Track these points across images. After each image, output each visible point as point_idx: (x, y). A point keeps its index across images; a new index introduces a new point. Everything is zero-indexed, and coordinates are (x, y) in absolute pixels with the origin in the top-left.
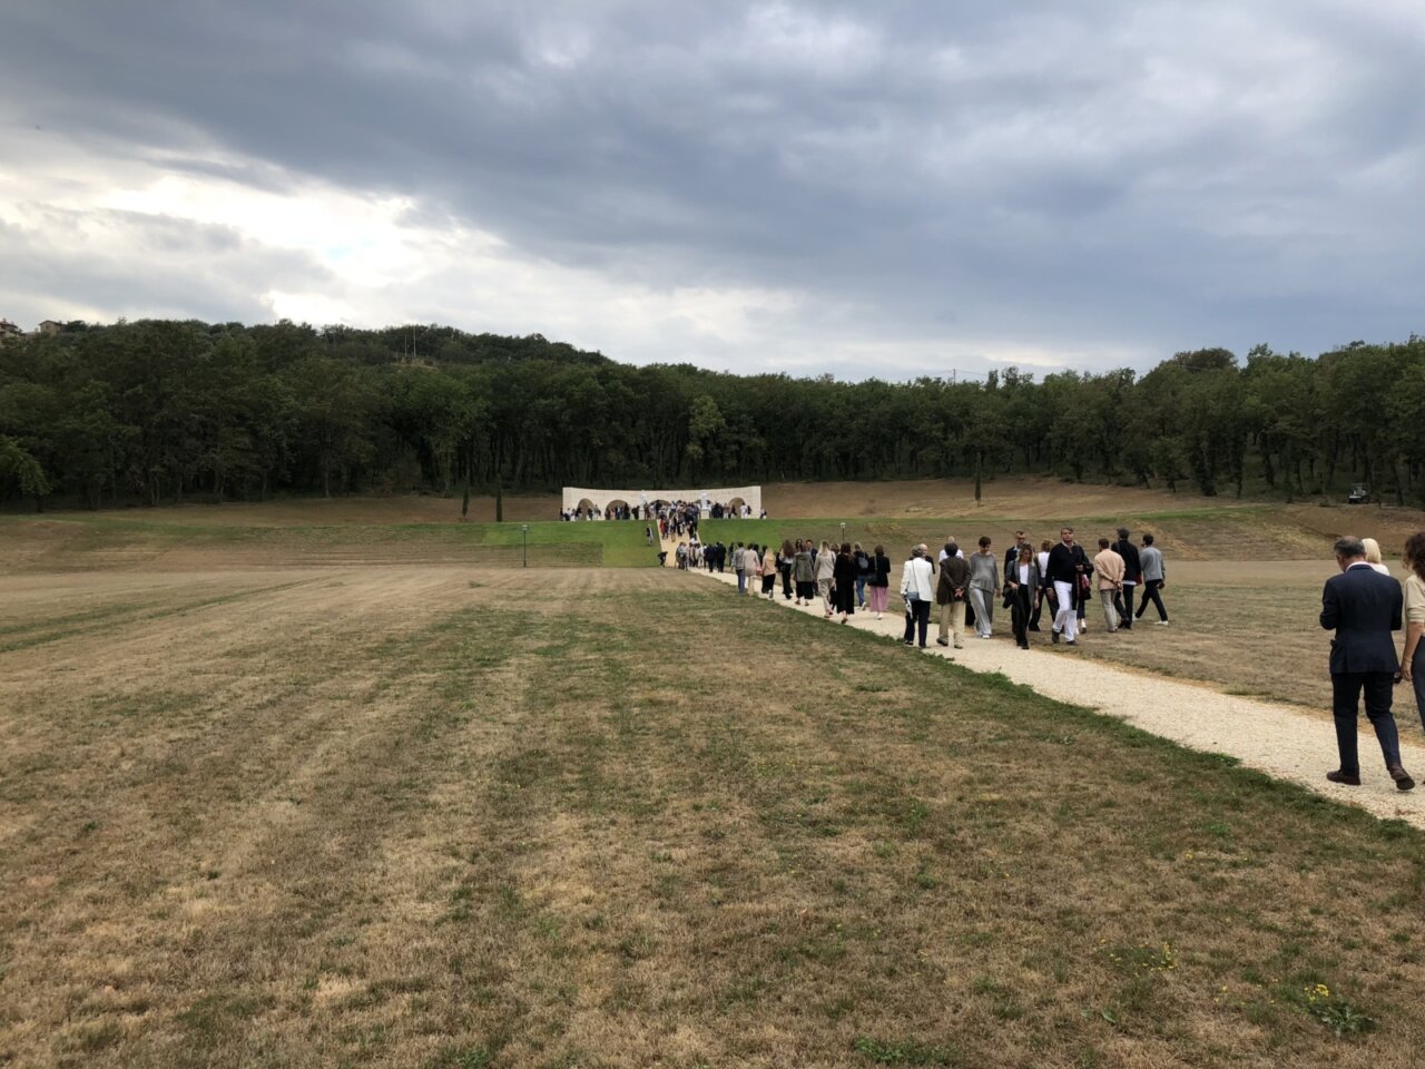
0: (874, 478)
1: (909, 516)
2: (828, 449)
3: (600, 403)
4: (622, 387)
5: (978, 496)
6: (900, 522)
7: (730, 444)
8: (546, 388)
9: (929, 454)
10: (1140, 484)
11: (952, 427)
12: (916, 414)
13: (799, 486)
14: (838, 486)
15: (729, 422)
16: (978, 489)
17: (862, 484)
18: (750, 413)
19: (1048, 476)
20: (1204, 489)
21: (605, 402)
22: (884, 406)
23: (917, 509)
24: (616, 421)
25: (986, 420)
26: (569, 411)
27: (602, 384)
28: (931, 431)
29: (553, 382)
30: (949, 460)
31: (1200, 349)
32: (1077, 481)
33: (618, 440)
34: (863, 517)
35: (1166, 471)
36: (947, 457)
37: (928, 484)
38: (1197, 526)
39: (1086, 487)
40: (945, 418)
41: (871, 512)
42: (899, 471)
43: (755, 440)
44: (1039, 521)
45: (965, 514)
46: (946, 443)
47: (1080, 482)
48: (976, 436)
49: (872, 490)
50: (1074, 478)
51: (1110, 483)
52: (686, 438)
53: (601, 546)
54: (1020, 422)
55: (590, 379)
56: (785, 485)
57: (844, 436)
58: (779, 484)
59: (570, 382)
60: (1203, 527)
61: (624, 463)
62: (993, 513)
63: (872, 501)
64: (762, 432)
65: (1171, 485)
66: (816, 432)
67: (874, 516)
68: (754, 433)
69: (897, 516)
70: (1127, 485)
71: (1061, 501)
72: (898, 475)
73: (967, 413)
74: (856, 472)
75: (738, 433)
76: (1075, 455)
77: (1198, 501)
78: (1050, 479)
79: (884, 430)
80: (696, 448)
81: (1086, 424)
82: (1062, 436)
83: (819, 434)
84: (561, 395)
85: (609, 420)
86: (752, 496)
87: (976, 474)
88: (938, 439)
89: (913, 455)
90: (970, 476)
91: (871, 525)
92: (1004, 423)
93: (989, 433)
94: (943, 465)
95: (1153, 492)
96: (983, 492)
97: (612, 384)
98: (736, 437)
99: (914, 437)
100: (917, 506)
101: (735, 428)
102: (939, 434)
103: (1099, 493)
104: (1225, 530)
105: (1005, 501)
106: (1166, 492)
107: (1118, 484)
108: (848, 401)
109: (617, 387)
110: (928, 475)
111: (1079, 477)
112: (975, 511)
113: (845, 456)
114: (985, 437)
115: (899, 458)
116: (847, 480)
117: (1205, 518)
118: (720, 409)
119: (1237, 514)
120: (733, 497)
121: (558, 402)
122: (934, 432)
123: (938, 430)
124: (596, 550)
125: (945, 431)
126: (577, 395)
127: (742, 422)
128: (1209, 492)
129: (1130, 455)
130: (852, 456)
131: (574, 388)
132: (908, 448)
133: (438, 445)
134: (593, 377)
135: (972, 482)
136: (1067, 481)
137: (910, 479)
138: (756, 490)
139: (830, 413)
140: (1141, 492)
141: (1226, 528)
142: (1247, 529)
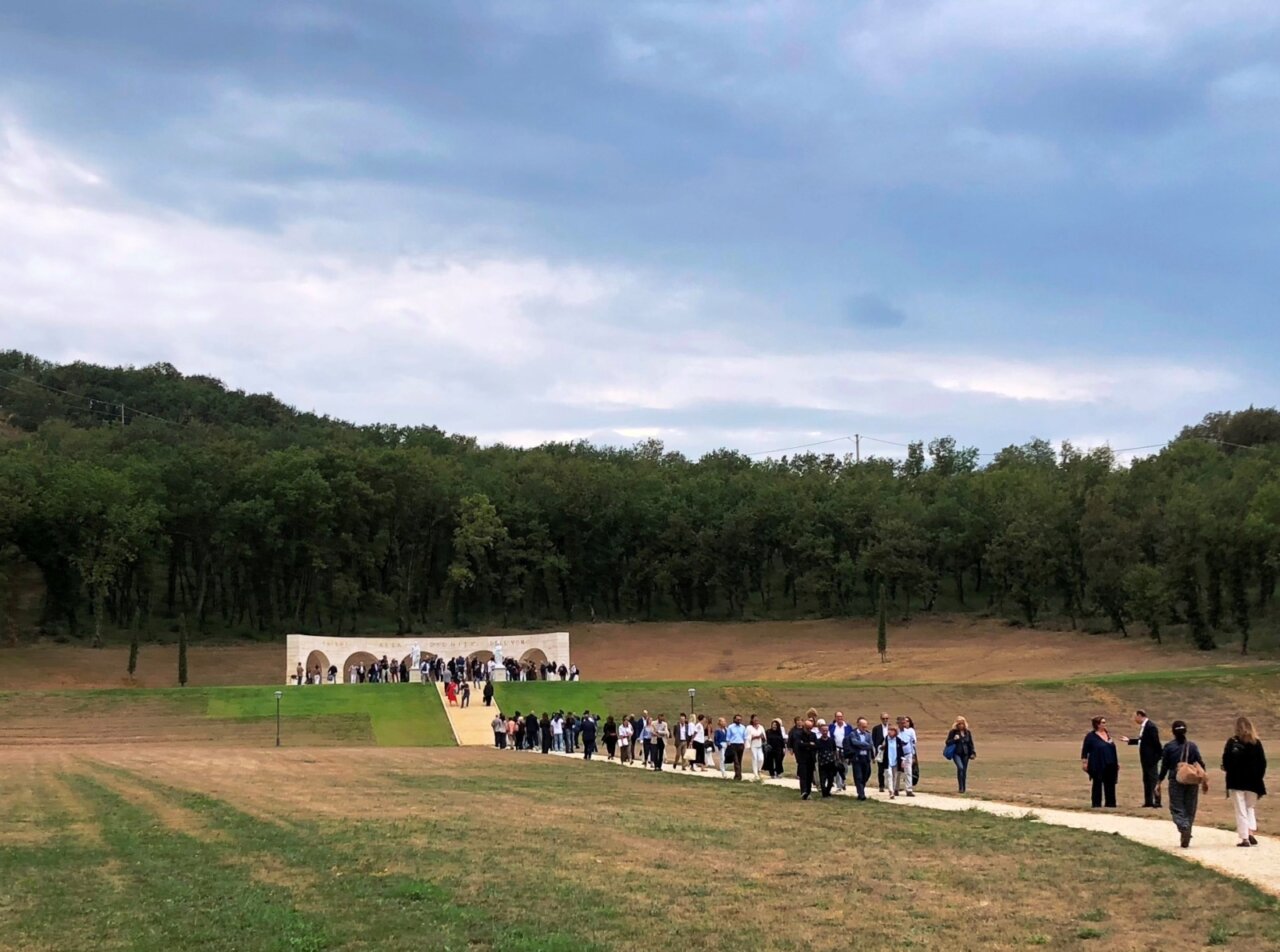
0: (729, 617)
1: (781, 677)
2: (662, 575)
3: (325, 506)
4: (356, 483)
5: (882, 647)
6: (767, 687)
7: (512, 564)
8: (242, 483)
9: (810, 581)
10: (1117, 631)
11: (846, 540)
12: (793, 522)
13: (618, 628)
14: (676, 628)
15: (513, 533)
16: (882, 636)
17: (714, 627)
18: (544, 518)
19: (987, 616)
20: (1198, 640)
21: (332, 505)
22: (744, 511)
23: (794, 665)
24: (347, 532)
25: (894, 533)
26: (279, 519)
27: (326, 477)
28: (813, 548)
29: (254, 475)
30: (843, 589)
31: (1244, 408)
32: (1028, 625)
33: (347, 559)
34: (714, 677)
35: (1147, 613)
36: (839, 585)
37: (810, 626)
38: (1170, 694)
39: (1040, 635)
40: (838, 529)
41: (727, 669)
42: (768, 605)
43: (551, 559)
44: (958, 686)
45: (863, 672)
46: (837, 567)
47: (1033, 627)
48: (878, 557)
49: (726, 634)
50: (1022, 619)
51: (1075, 628)
52: (452, 555)
53: (368, 718)
54: (945, 536)
55: (309, 470)
56: (596, 626)
57: (685, 553)
58: (589, 625)
59: (279, 475)
60: (1178, 695)
61: (357, 594)
62: (903, 672)
63: (727, 653)
64: (561, 544)
65: (1155, 634)
66: (642, 546)
67: (731, 675)
68: (549, 548)
69: (762, 678)
70: (1097, 632)
71: (1003, 655)
72: (766, 611)
73: (867, 520)
74: (702, 607)
75: (525, 548)
76: (1024, 587)
77: (1188, 658)
78: (991, 621)
79: (745, 546)
80: (465, 571)
81: (1036, 543)
82: (1004, 560)
83: (646, 550)
84: (267, 495)
85: (336, 531)
86: (556, 646)
87: (879, 613)
88: (826, 560)
89: (790, 579)
90: (871, 615)
91: (728, 691)
92: (922, 537)
93: (900, 553)
94: (834, 599)
95: (1131, 642)
96: (889, 640)
97: (340, 478)
98: (522, 554)
99: (789, 556)
100: (794, 660)
101: (520, 540)
102: (827, 553)
103: (1055, 644)
104: (1207, 699)
105: (921, 654)
106: (1148, 644)
107: (1084, 631)
108: (690, 499)
109: (348, 483)
110: (811, 612)
111: (1030, 619)
112: (877, 668)
113: (685, 584)
114: (894, 558)
115: (768, 586)
116: (689, 619)
117: (1184, 683)
118: (499, 512)
119: (1230, 677)
120: (527, 648)
121: (261, 506)
122: (818, 551)
123: (825, 547)
124: (362, 724)
125: (836, 547)
126: (292, 495)
127: (530, 531)
128: (1205, 644)
129: (1098, 590)
130: (696, 582)
131: (285, 483)
132: (782, 571)
133: (89, 571)
134: (313, 469)
135: (874, 625)
136: (1014, 624)
137: (784, 619)
138: (562, 638)
139: (664, 518)
140: (1117, 642)
141: (1209, 696)
142: (1236, 697)
